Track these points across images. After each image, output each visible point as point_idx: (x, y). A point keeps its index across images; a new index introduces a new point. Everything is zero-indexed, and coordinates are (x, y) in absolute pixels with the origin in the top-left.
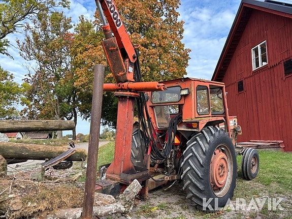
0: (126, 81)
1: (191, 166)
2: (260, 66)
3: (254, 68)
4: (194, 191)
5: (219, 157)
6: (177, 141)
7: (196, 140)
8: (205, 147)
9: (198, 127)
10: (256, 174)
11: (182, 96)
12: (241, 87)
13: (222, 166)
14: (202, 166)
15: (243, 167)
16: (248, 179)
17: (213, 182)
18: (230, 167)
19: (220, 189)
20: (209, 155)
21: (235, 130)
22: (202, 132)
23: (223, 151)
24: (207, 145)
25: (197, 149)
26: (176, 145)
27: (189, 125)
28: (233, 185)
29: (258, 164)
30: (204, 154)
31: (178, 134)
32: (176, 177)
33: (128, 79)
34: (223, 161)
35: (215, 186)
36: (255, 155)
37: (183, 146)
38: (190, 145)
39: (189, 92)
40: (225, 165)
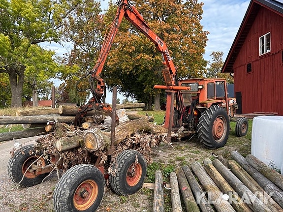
0: (172, 85)
1: (203, 126)
2: (265, 53)
3: (261, 54)
4: (204, 138)
5: (218, 122)
6: (195, 113)
7: (206, 113)
8: (210, 116)
9: (207, 107)
10: (245, 134)
11: (199, 89)
12: (249, 69)
13: (220, 127)
14: (208, 126)
15: (236, 129)
16: (240, 137)
17: (215, 135)
18: (225, 128)
19: (218, 139)
20: (212, 120)
21: (233, 106)
22: (209, 108)
23: (221, 119)
24: (211, 116)
25: (206, 118)
26: (195, 115)
27: (202, 105)
28: (226, 138)
29: (247, 128)
30: (210, 120)
31: (196, 109)
32: (194, 132)
33: (173, 84)
34: (221, 124)
35: (215, 137)
36: (245, 122)
37: (199, 116)
38: (203, 115)
39: (203, 87)
40: (222, 126)
